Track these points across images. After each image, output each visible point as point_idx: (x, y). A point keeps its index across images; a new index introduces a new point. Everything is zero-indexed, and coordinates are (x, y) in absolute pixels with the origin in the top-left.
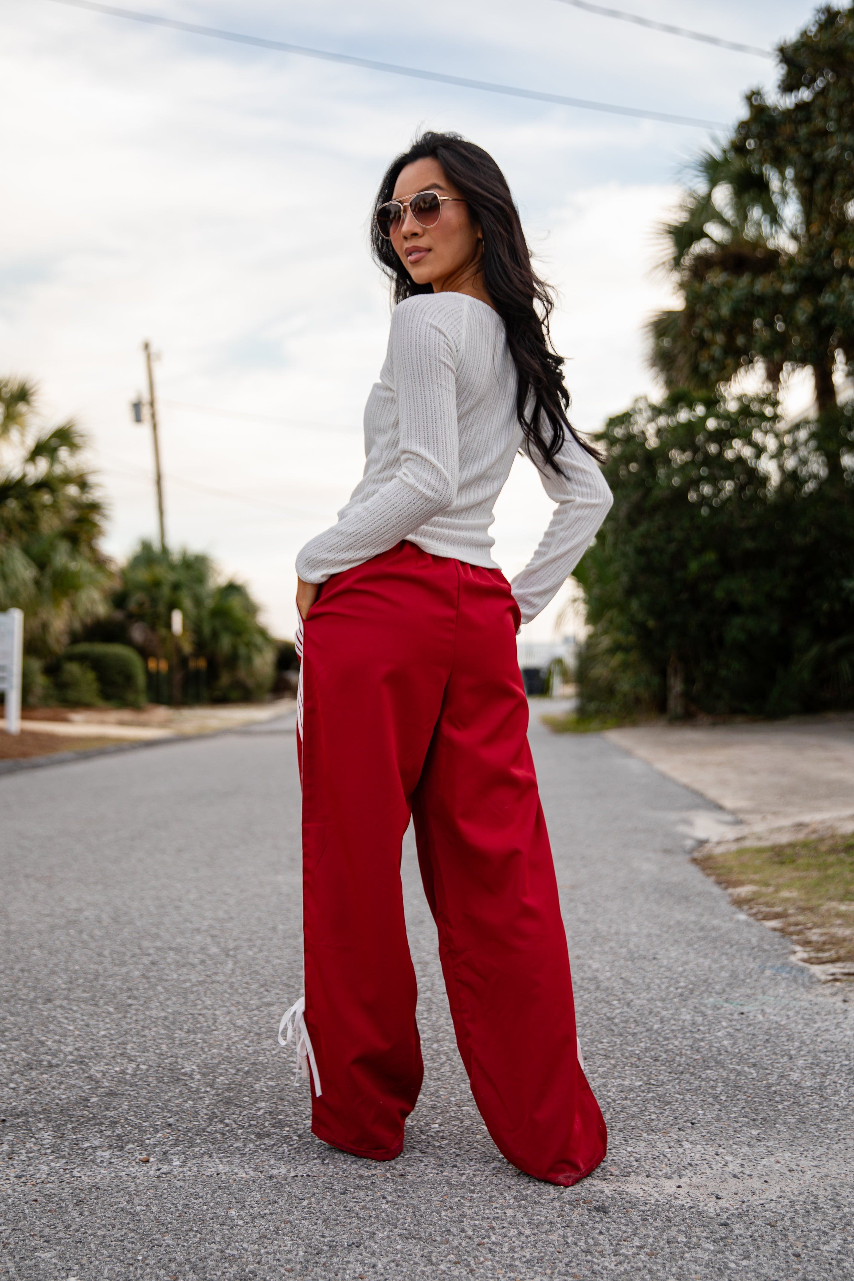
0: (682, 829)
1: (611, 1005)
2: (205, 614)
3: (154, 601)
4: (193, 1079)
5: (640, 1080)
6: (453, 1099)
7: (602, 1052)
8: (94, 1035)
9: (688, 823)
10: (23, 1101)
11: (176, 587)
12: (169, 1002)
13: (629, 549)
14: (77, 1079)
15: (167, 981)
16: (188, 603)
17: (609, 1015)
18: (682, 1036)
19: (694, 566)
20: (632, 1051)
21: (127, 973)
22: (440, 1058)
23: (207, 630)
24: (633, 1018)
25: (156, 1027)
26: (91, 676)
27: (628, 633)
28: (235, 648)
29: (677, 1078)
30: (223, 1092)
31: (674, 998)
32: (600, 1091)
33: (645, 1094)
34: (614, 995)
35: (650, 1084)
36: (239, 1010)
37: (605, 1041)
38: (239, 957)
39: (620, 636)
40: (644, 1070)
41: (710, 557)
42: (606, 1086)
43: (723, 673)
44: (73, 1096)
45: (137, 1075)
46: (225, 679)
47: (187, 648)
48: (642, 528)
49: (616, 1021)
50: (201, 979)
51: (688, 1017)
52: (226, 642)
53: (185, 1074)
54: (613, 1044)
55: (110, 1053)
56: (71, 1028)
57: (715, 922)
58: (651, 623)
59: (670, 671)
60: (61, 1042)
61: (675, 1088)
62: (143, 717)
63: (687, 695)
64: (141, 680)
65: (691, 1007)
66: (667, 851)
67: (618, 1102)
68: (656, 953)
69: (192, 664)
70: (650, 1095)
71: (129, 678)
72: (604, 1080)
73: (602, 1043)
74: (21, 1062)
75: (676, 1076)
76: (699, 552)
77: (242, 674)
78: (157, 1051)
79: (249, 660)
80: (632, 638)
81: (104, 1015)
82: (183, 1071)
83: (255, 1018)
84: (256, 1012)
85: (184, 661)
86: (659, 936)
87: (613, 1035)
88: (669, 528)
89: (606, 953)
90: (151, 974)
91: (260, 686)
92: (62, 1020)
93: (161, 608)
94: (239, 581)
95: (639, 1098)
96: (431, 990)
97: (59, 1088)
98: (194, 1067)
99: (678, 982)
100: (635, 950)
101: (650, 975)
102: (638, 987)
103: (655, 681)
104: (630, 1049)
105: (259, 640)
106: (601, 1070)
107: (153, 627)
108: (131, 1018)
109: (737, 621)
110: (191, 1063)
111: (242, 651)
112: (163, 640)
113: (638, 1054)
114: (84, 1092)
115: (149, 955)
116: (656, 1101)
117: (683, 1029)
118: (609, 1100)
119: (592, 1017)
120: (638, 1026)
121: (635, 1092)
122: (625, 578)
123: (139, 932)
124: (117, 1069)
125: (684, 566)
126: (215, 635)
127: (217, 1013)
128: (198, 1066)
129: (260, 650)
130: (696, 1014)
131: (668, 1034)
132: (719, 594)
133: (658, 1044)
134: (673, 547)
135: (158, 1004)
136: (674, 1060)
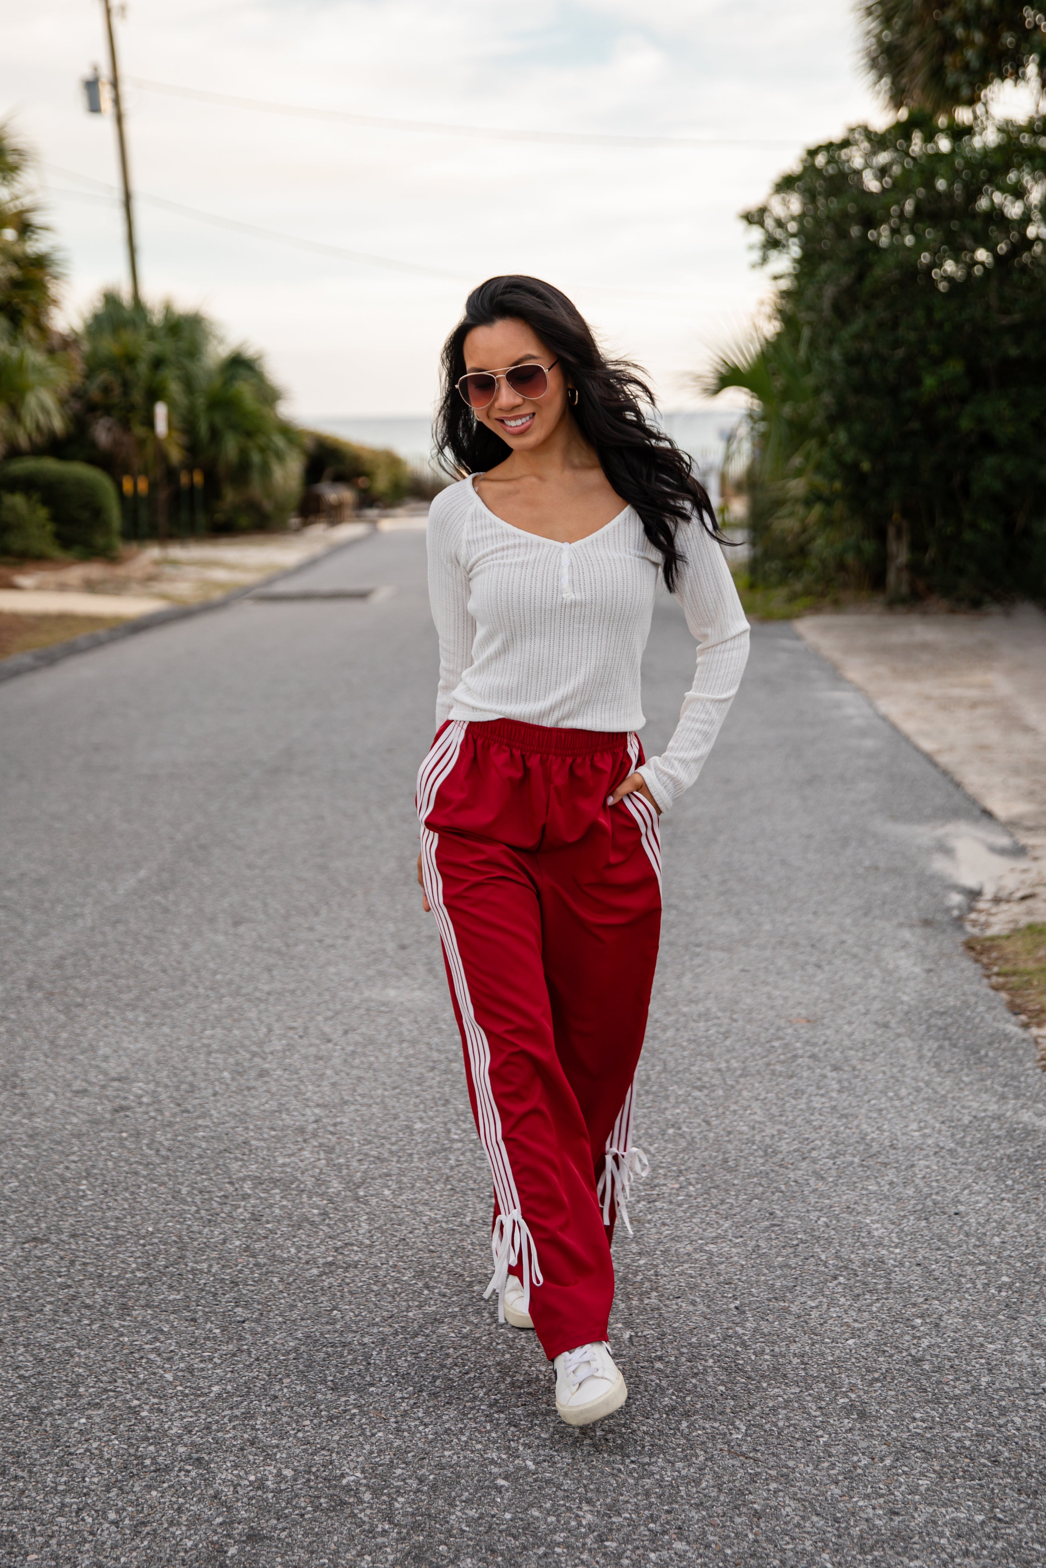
0: (939, 864)
1: (914, 1327)
2: (201, 401)
3: (126, 385)
4: (361, 1501)
5: (982, 1510)
6: (728, 1551)
7: (917, 1443)
8: (206, 1394)
9: (946, 850)
10: (134, 1554)
11: (158, 363)
12: (295, 1315)
13: (836, 354)
14: (199, 1501)
15: (283, 1262)
16: (174, 388)
17: (913, 1352)
18: (1023, 1404)
19: (929, 382)
20: (959, 1440)
21: (225, 1241)
22: (697, 1456)
23: (203, 428)
24: (949, 1359)
25: (288, 1376)
26: (43, 513)
27: (832, 478)
28: (244, 453)
29: (1031, 1506)
30: (408, 1533)
31: (998, 1313)
32: (928, 1534)
33: (991, 1543)
34: (914, 1305)
35: (995, 1518)
36: (396, 1333)
37: (918, 1415)
38: (374, 1201)
39: (819, 480)
40: (982, 1486)
41: (954, 367)
42: (935, 1523)
43: (968, 536)
44: (201, 1541)
45: (281, 1491)
46: (230, 496)
47: (175, 455)
48: (856, 326)
49: (927, 1367)
50: (330, 1259)
51: (1024, 1358)
52: (231, 447)
53: (347, 1489)
54: (930, 1424)
55: (235, 1438)
56: (169, 1377)
57: (1026, 1116)
58: (866, 466)
59: (891, 532)
60: (161, 1411)
61: (1031, 1529)
62: (121, 571)
63: (914, 568)
64: (115, 514)
65: (1025, 1334)
66: (927, 923)
67: (958, 1560)
68: (956, 1201)
69: (184, 479)
70: (999, 1545)
71: (97, 513)
72: (931, 1510)
73: (914, 1419)
74: (114, 1459)
75: (1029, 1501)
76: (938, 361)
77: (256, 490)
78: (300, 1435)
79: (266, 471)
80: (838, 485)
81: (209, 1344)
82: (344, 1482)
83: (422, 1355)
84: (420, 1339)
85: (171, 474)
86: (951, 1151)
87: (927, 1402)
88: (895, 324)
89: (887, 1198)
90: (258, 1246)
91: (281, 509)
92: (152, 1356)
93: (137, 397)
94: (250, 352)
95: (985, 1552)
96: (656, 1290)
97: (179, 1524)
98: (358, 1474)
99: (998, 1274)
100: (926, 1190)
101: (955, 1254)
102: (944, 1287)
103: (869, 547)
104: (957, 1435)
105: (279, 441)
106: (924, 1483)
107: (125, 425)
108: (249, 1353)
109: (991, 461)
110: (352, 1465)
111: (256, 458)
112: (141, 443)
113: (968, 1449)
114: (215, 1532)
115: (245, 1197)
116: (1010, 1560)
117: (1021, 1387)
118: (944, 1556)
119: (891, 1356)
120: (958, 1379)
121: (979, 1539)
122: (827, 397)
123: (219, 1139)
124: (252, 1478)
125: (917, 382)
126: (215, 435)
127: (366, 1340)
128: (363, 1472)
129: (280, 457)
130: (1035, 1352)
131: (1002, 1398)
132: (965, 424)
133: (993, 1425)
134: (900, 353)
135: (280, 1319)
136: (1020, 1464)
